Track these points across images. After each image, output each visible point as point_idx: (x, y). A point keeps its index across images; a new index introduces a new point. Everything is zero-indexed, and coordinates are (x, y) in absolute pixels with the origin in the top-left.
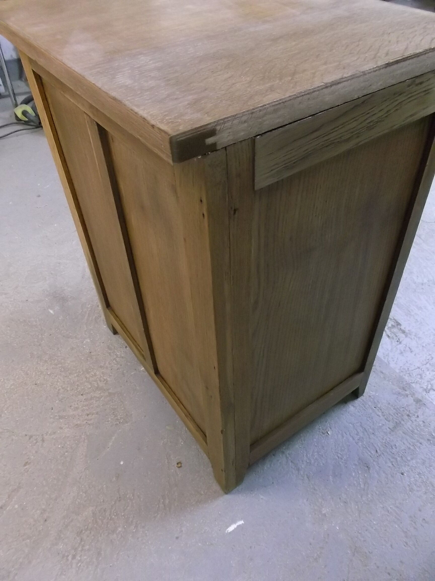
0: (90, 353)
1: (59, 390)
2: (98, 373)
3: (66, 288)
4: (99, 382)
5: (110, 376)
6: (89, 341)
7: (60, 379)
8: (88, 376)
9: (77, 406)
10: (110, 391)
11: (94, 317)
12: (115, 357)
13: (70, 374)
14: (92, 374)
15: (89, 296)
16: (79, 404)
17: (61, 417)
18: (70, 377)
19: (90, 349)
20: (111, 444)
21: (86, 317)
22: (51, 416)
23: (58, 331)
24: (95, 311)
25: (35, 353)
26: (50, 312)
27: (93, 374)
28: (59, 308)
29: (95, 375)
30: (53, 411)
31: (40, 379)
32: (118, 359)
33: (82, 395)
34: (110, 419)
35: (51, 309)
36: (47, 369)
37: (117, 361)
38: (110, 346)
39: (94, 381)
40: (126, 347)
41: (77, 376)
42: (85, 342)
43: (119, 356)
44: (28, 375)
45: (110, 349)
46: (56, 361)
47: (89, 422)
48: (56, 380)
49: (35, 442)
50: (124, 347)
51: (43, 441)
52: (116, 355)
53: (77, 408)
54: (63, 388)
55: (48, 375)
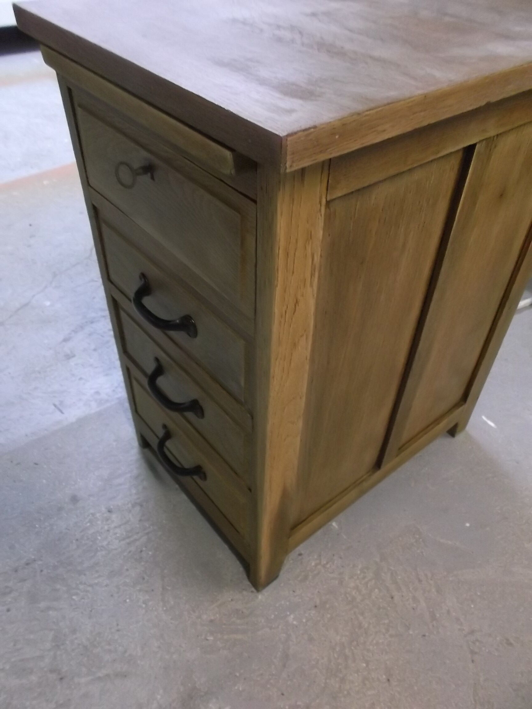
0: (316, 606)
1: (391, 636)
2: (352, 585)
3: (155, 706)
4: (366, 580)
5: (354, 565)
6: (292, 616)
8: (359, 598)
9: (411, 600)
10: (378, 560)
11: (238, 621)
12: (319, 567)
13: (360, 626)
14: (356, 593)
15: (183, 645)
16: (407, 598)
17: (433, 618)
18: (366, 625)
19: (310, 610)
20: (450, 542)
21: (239, 636)
22: (435, 633)
23: (272, 681)
24: (225, 624)
27: (355, 591)
28: (214, 700)
29: (357, 588)
30: (427, 634)
31: (378, 678)
32: (324, 562)
33: (392, 598)
34: (419, 551)
36: (358, 671)
37: (327, 563)
38: (299, 578)
39: (367, 587)
40: (300, 555)
41: (362, 614)
42: (295, 623)
43: (318, 561)
45: (306, 578)
46: (340, 661)
47: (429, 575)
48: (375, 647)
49: (477, 644)
50: (300, 557)
51: (472, 632)
52: (316, 565)
53: (415, 599)
54: (387, 630)
55: (367, 666)
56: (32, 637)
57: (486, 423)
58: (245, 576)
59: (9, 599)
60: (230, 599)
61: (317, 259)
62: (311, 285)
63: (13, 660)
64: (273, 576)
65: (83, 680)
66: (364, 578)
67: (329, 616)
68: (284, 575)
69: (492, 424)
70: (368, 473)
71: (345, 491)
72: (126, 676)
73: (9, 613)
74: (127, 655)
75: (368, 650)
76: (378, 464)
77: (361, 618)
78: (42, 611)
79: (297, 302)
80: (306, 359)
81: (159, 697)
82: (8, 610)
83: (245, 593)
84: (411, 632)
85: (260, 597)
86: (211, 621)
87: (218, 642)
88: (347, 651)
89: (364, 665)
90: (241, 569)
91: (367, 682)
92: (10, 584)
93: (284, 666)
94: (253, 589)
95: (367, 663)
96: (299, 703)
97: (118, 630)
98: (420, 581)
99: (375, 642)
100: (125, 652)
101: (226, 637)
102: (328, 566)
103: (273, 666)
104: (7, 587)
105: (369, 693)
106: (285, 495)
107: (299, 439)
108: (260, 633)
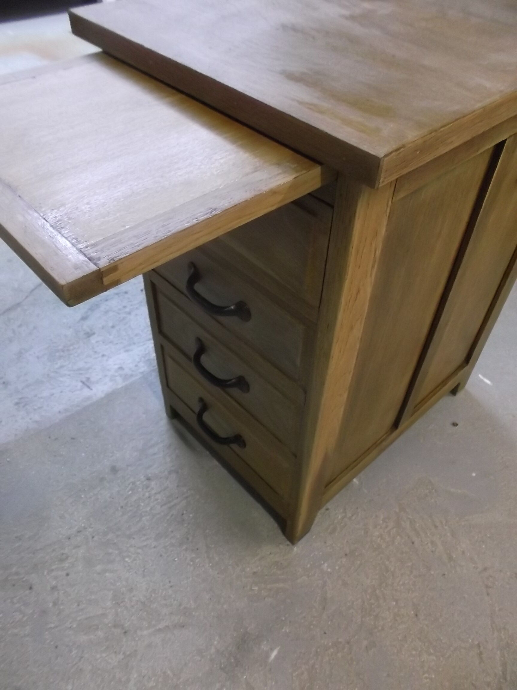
0: (346, 555)
1: (415, 577)
2: (377, 533)
3: (213, 650)
4: (388, 528)
5: (377, 516)
6: (326, 565)
7: (400, 581)
8: (384, 546)
9: (429, 544)
10: (397, 510)
11: (278, 572)
12: (345, 519)
13: (387, 570)
15: (232, 596)
16: (426, 543)
17: (451, 558)
18: (392, 569)
19: (341, 558)
20: (459, 491)
21: (281, 585)
22: (453, 572)
23: (314, 623)
24: (267, 575)
25: (365, 643)
26: (276, 656)
27: (379, 539)
28: (265, 642)
29: (381, 536)
30: (446, 573)
31: (407, 614)
32: (349, 515)
33: (413, 543)
34: (433, 500)
35: (268, 656)
36: (389, 609)
37: (352, 516)
38: (329, 531)
39: (390, 535)
40: (327, 509)
41: (388, 559)
42: (329, 570)
43: (344, 515)
44: (405, 637)
45: (335, 529)
46: (372, 601)
47: (444, 522)
48: (402, 587)
49: (491, 579)
50: (327, 512)
51: (485, 569)
52: (343, 518)
53: (432, 543)
54: (411, 572)
55: (397, 603)
56: (93, 597)
57: (482, 381)
58: (279, 531)
59: (66, 564)
60: (269, 553)
61: (378, 253)
62: (371, 276)
63: (79, 619)
64: (306, 530)
65: (145, 633)
66: (386, 527)
67: (359, 562)
68: (315, 528)
69: (488, 382)
70: (386, 433)
71: (368, 450)
72: (183, 626)
73: (69, 577)
74: (182, 608)
75: (396, 590)
76: (396, 424)
77: (387, 563)
78: (99, 574)
79: (358, 292)
80: (358, 339)
81: (216, 643)
82: (68, 575)
83: (281, 546)
84: (432, 573)
85: (295, 549)
86: (254, 573)
87: (263, 592)
88: (378, 592)
89: (394, 603)
90: (276, 525)
91: (398, 618)
92: (66, 551)
93: (324, 608)
94: (288, 543)
95: (397, 601)
96: (339, 640)
97: (171, 587)
98: (436, 527)
99: (401, 583)
100: (180, 605)
101: (269, 587)
102: (353, 518)
103: (314, 610)
104: (63, 554)
105: (400, 627)
106: (326, 459)
107: (342, 409)
108: (299, 581)
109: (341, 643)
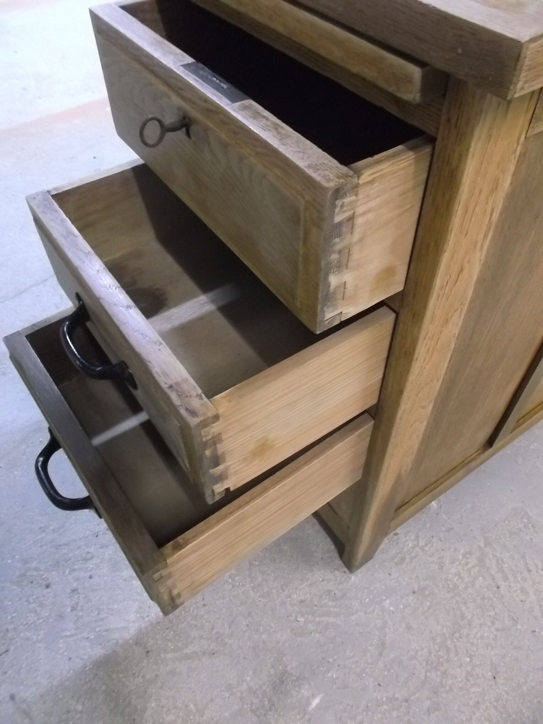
0: (414, 592)
1: (497, 630)
2: (454, 570)
3: (245, 687)
4: (469, 566)
5: (455, 550)
6: (388, 601)
7: (477, 633)
8: (461, 586)
9: (519, 591)
10: (482, 545)
11: (330, 603)
12: (417, 549)
13: (463, 617)
14: (458, 580)
15: (273, 625)
16: (515, 589)
18: (470, 617)
19: (407, 596)
21: (332, 620)
23: (367, 670)
24: (316, 606)
25: (427, 703)
26: (318, 704)
27: (457, 577)
28: (307, 686)
29: (458, 574)
30: (537, 630)
31: (483, 674)
32: (422, 543)
33: (498, 588)
34: (528, 537)
35: (308, 704)
36: (461, 666)
37: (426, 545)
38: (395, 560)
39: (470, 574)
40: (396, 534)
41: (465, 603)
42: (391, 608)
43: (415, 543)
44: (478, 702)
45: (403, 560)
46: (441, 653)
47: (540, 565)
48: (480, 641)
50: (396, 537)
52: (414, 547)
53: (523, 590)
54: (493, 623)
55: (471, 660)
56: (116, 606)
58: (336, 554)
59: (90, 565)
60: (321, 579)
61: (496, 216)
62: (481, 249)
63: (97, 629)
64: (368, 557)
65: (169, 656)
66: (467, 563)
67: (428, 604)
68: (379, 556)
70: (478, 450)
71: (453, 471)
72: (213, 654)
73: (92, 580)
74: (214, 632)
75: (472, 644)
76: (490, 442)
77: (464, 608)
78: (125, 580)
79: (461, 270)
80: (454, 336)
81: (248, 678)
82: (91, 577)
83: (336, 573)
84: (519, 627)
85: (353, 578)
86: (302, 601)
87: (309, 624)
88: (449, 642)
89: (468, 660)
90: (333, 547)
91: (471, 679)
92: (92, 550)
93: (381, 655)
94: (346, 570)
95: (471, 657)
96: (396, 696)
97: (204, 605)
98: (529, 571)
99: (479, 635)
100: (213, 629)
101: (317, 619)
102: (427, 548)
103: (369, 654)
104: (88, 553)
105: (473, 690)
106: (398, 481)
107: (424, 424)
108: (353, 617)
109: (397, 699)
